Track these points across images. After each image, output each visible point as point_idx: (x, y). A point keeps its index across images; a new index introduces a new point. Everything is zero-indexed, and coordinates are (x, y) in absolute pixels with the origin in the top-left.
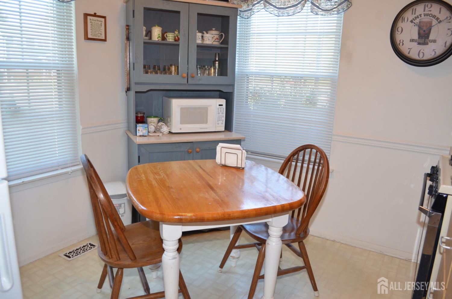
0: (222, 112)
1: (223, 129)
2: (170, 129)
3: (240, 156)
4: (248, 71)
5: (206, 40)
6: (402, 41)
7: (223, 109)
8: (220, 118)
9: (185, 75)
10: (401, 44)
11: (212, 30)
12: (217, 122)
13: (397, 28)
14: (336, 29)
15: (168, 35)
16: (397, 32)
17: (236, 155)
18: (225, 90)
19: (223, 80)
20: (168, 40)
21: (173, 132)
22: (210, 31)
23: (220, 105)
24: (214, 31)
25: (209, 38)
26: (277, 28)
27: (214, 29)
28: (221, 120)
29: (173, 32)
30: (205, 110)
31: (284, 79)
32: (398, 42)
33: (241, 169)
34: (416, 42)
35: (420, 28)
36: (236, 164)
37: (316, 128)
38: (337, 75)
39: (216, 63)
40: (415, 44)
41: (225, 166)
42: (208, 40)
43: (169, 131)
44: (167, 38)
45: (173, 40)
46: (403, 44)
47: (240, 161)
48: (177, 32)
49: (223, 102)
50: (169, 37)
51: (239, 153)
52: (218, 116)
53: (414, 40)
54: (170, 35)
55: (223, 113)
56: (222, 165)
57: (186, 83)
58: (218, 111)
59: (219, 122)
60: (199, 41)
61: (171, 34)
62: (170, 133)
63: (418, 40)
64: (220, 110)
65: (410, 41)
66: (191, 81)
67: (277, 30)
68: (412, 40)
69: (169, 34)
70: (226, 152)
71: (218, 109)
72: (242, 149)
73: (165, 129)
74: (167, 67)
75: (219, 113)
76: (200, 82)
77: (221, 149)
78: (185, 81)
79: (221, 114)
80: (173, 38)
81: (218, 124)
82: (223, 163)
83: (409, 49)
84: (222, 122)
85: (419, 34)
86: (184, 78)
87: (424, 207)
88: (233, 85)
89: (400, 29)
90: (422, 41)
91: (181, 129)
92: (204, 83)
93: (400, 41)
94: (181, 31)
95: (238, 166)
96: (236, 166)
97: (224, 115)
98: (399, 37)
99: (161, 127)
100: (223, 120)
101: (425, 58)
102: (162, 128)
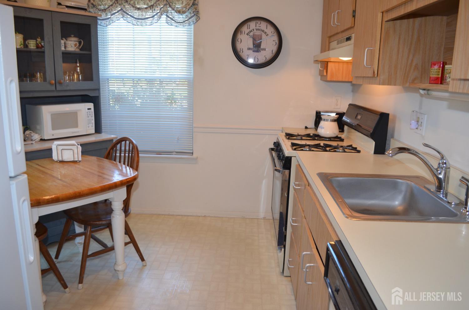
0: (91, 115)
1: (93, 131)
2: (41, 136)
3: (76, 151)
4: (110, 75)
5: (68, 47)
6: (241, 49)
7: (92, 112)
8: (90, 121)
9: (54, 82)
10: (241, 51)
11: (71, 37)
12: (87, 126)
13: (237, 39)
14: (187, 38)
15: (29, 42)
16: (237, 42)
17: (72, 151)
18: (91, 94)
19: (87, 85)
20: (30, 47)
21: (46, 138)
22: (68, 38)
23: (88, 109)
24: (73, 38)
25: (72, 45)
26: (133, 35)
27: (72, 36)
28: (91, 123)
29: (35, 38)
30: (75, 114)
31: (137, 81)
32: (239, 50)
33: (78, 162)
34: (252, 50)
35: (254, 40)
36: (73, 158)
37: (179, 123)
38: (192, 76)
39: (77, 69)
40: (251, 51)
41: (62, 162)
42: (70, 47)
43: (40, 138)
44: (29, 45)
45: (35, 47)
46: (243, 52)
47: (76, 156)
48: (39, 40)
49: (91, 105)
50: (31, 44)
51: (74, 148)
52: (88, 119)
53: (250, 48)
54: (32, 43)
55: (92, 117)
56: (59, 161)
57: (55, 89)
58: (88, 115)
59: (89, 125)
60: (63, 49)
61: (32, 41)
62: (42, 140)
63: (253, 49)
64: (89, 113)
65: (248, 49)
66: (59, 88)
67: (133, 38)
68: (249, 49)
69: (31, 41)
70: (62, 149)
71: (87, 113)
72: (77, 145)
73: (36, 137)
74: (28, 74)
75: (88, 117)
76: (68, 88)
77: (57, 147)
78: (53, 88)
79: (90, 118)
80: (35, 45)
81: (89, 127)
82: (60, 159)
83: (247, 55)
84: (91, 125)
85: (254, 44)
86: (52, 84)
87: (278, 167)
88: (98, 90)
89: (239, 40)
90: (256, 49)
91: (53, 135)
92: (72, 88)
93: (240, 49)
94: (46, 39)
95: (75, 160)
96: (73, 160)
97: (93, 118)
98: (239, 46)
99: (30, 135)
100: (93, 123)
101: (259, 62)
102: (32, 137)
